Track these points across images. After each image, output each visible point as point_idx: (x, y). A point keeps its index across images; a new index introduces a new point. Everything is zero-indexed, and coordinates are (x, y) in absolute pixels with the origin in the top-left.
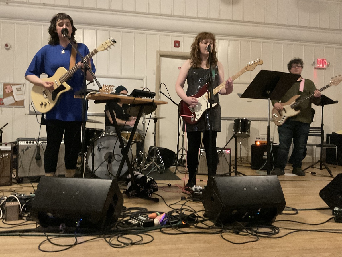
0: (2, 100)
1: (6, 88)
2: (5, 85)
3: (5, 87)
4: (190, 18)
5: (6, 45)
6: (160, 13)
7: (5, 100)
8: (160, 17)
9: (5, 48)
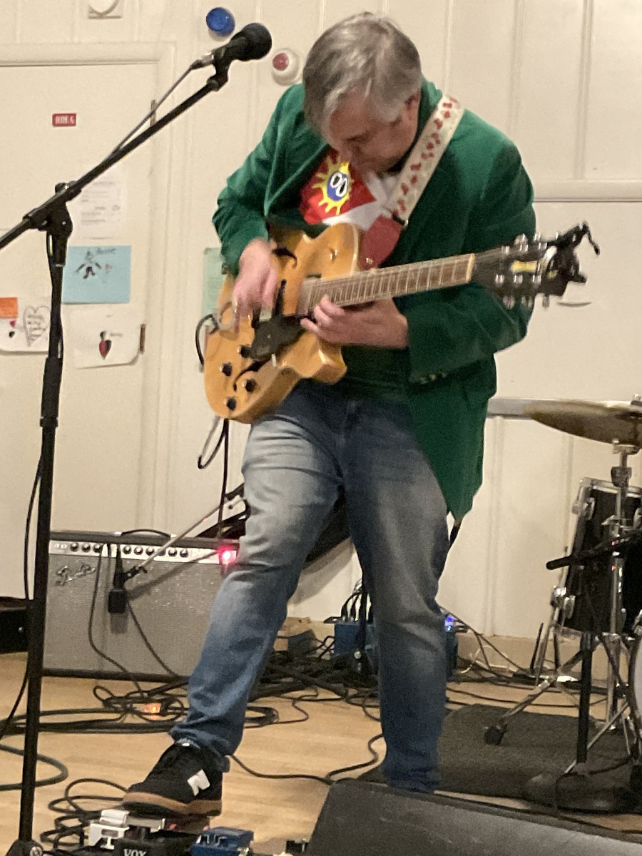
5: (280, 61)
9: (273, 75)
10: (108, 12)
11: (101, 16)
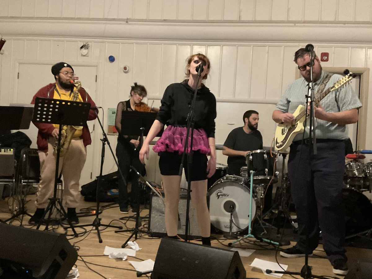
4: (345, 23)
5: (125, 68)
6: (303, 20)
8: (303, 24)
9: (124, 71)
10: (86, 55)
11: (84, 56)
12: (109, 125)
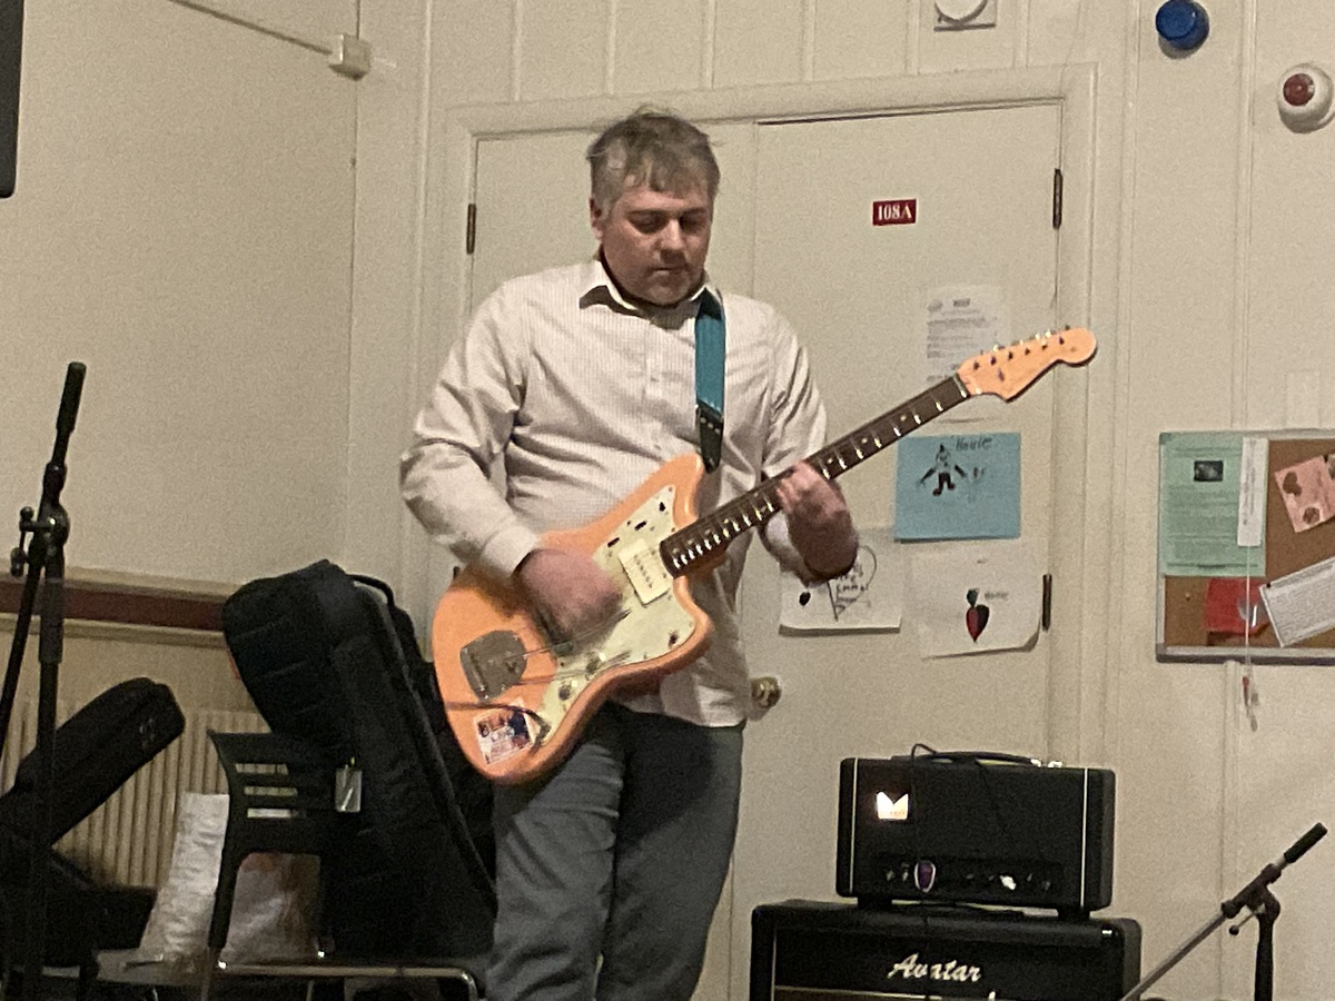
0: (1257, 599)
1: (1292, 486)
2: (1284, 453)
3: (1280, 477)
5: (1297, 90)
7: (1279, 598)
9: (1284, 116)
10: (970, 18)
11: (958, 26)
12: (1173, 572)
